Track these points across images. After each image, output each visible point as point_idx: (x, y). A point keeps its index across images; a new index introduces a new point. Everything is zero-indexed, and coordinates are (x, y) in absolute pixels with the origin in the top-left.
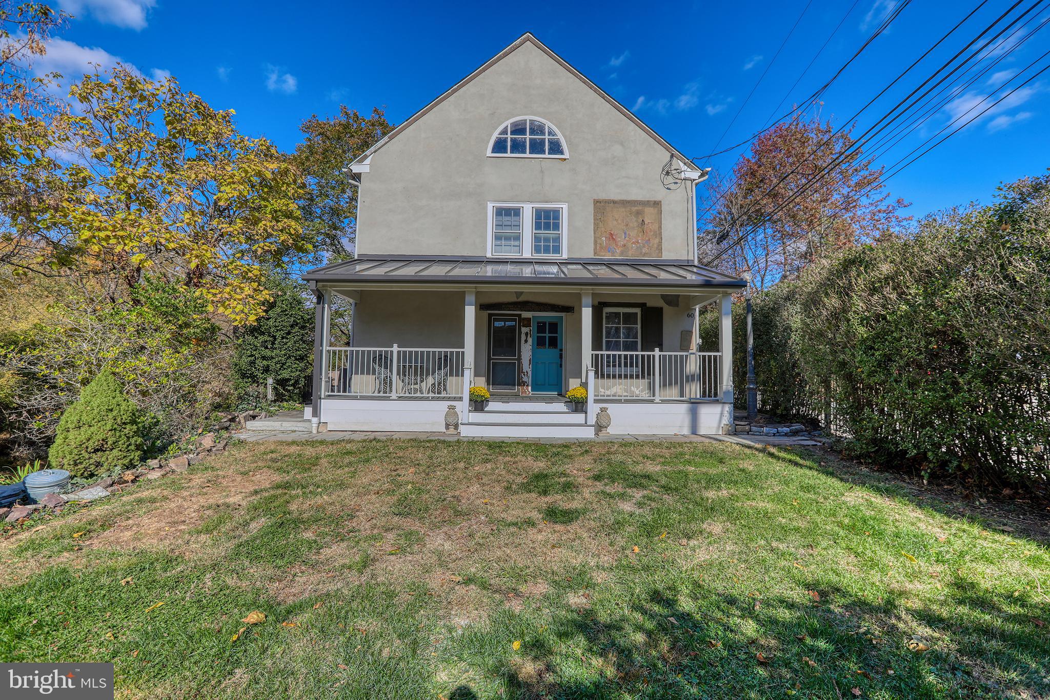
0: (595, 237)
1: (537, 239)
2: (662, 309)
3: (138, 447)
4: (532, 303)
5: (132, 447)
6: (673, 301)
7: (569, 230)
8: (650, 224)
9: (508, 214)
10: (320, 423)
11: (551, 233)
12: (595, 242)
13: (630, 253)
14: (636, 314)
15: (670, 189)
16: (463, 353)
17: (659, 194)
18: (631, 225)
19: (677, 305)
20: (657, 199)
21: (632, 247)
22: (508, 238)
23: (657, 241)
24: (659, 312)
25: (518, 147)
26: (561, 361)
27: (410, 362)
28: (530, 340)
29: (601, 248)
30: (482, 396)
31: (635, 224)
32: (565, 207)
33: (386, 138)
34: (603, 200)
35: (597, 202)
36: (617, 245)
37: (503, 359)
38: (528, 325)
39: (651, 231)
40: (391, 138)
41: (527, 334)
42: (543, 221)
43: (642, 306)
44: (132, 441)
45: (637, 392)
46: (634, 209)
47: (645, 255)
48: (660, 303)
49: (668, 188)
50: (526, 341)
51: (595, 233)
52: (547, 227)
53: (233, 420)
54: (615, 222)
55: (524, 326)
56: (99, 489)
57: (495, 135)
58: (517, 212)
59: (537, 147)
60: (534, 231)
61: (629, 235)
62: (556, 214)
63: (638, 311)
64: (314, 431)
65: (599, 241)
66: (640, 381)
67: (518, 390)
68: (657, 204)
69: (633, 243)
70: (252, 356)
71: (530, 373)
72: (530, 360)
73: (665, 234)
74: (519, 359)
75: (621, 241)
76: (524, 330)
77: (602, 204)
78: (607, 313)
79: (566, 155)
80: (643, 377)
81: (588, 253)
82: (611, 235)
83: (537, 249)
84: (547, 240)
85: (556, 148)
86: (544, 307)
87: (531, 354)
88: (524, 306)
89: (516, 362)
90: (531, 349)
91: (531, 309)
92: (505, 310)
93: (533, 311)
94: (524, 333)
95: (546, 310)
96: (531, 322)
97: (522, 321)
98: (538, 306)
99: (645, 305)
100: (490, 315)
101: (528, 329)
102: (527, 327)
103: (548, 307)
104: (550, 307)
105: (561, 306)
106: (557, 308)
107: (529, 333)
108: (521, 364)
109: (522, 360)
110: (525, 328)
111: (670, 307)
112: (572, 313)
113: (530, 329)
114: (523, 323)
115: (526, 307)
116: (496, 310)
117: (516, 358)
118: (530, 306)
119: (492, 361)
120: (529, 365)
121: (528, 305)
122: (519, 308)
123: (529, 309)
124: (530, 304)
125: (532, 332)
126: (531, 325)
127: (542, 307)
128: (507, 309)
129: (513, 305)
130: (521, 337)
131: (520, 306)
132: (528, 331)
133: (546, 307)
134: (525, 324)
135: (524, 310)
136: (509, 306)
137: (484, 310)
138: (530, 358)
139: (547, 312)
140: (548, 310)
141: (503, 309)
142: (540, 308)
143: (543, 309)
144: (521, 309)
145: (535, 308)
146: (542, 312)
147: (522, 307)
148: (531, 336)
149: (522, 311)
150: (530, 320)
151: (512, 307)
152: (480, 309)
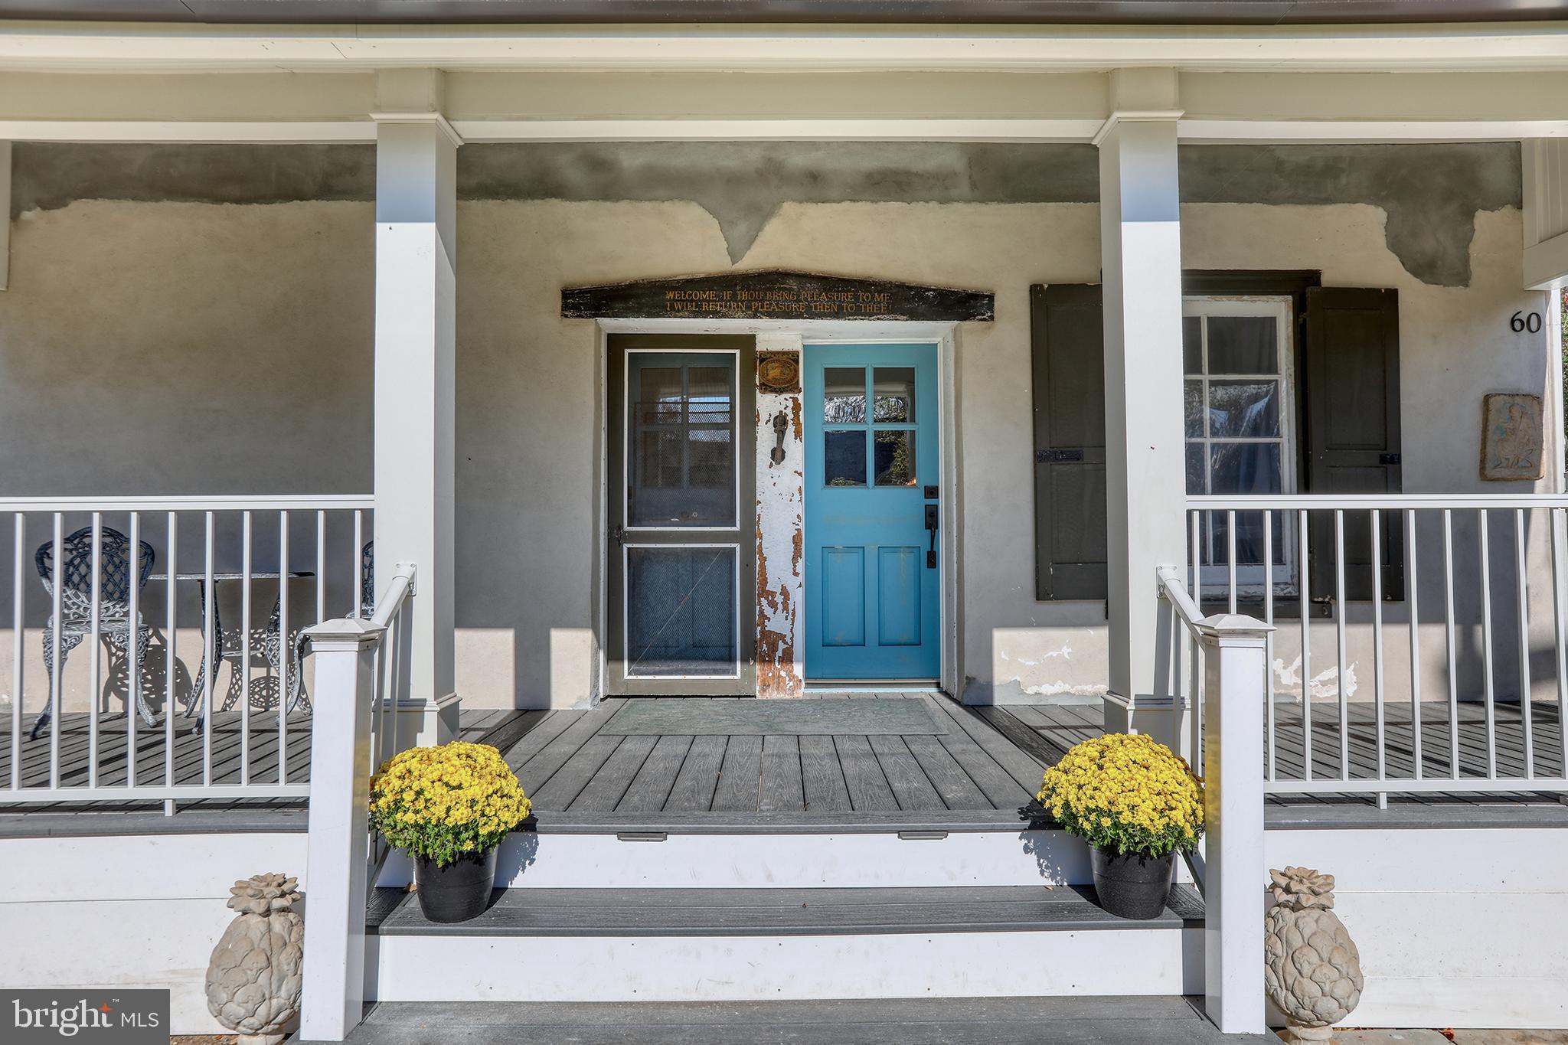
2: (1392, 295)
4: (803, 277)
6: (1442, 263)
14: (1272, 321)
16: (368, 515)
19: (1463, 280)
26: (933, 539)
28: (795, 448)
37: (677, 536)
38: (787, 384)
41: (780, 423)
43: (1299, 285)
48: (1384, 272)
50: (778, 455)
55: (766, 388)
63: (1278, 309)
67: (748, 675)
71: (798, 597)
72: (796, 540)
74: (750, 535)
76: (768, 404)
86: (856, 298)
87: (800, 510)
88: (765, 295)
89: (737, 546)
90: (800, 489)
91: (799, 308)
92: (679, 311)
93: (806, 318)
94: (769, 421)
95: (865, 310)
96: (796, 371)
97: (760, 364)
98: (831, 291)
99: (1311, 277)
100: (616, 343)
101: (784, 403)
102: (780, 391)
103: (873, 298)
104: (884, 296)
105: (932, 293)
106: (916, 302)
107: (790, 416)
108: (757, 556)
109: (761, 538)
110: (774, 395)
111: (1434, 288)
112: (985, 320)
113: (795, 400)
114: (762, 376)
115: (772, 295)
116: (637, 312)
117: (737, 528)
118: (790, 290)
119: (630, 546)
120: (795, 560)
121: (785, 289)
122: (742, 302)
123: (788, 309)
124: (793, 284)
125: (801, 413)
126: (798, 382)
127: (847, 297)
128: (689, 307)
129: (716, 288)
130: (755, 439)
131: (745, 296)
132: (785, 409)
133: (867, 297)
134: (770, 377)
135: (767, 312)
136: (696, 296)
137: (583, 317)
138: (798, 527)
139: (872, 318)
140: (875, 311)
141: (668, 309)
142: (840, 301)
143: (851, 308)
144: (749, 308)
145: (815, 301)
146: (849, 320)
147: (755, 300)
148: (797, 434)
149: (755, 317)
150: (792, 362)
151: (709, 297)
152: (562, 310)
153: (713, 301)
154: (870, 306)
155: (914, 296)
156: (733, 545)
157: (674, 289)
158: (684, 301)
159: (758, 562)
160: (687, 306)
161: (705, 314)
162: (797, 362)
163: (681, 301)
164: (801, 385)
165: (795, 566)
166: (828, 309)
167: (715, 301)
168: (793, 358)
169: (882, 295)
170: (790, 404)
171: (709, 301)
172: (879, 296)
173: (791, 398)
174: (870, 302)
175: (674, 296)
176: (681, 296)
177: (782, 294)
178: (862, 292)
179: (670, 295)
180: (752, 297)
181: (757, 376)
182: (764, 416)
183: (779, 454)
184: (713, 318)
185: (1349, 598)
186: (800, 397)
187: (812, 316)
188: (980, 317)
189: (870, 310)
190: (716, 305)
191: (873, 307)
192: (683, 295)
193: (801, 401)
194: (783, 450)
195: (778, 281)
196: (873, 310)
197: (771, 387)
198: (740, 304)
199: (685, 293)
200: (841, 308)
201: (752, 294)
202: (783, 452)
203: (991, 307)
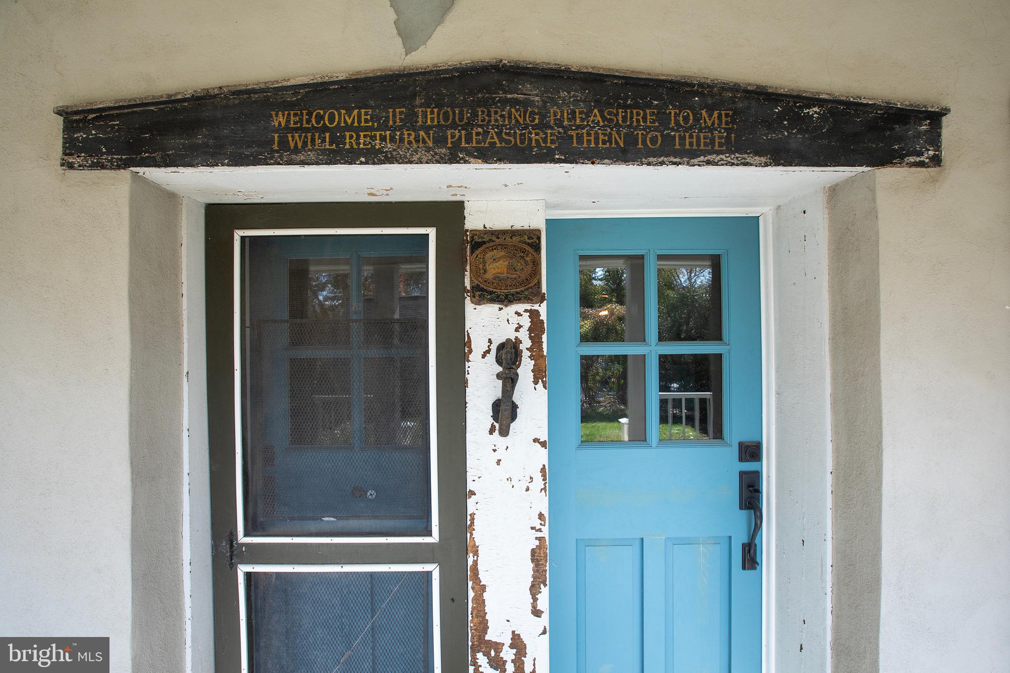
28: (534, 401)
38: (519, 288)
41: (508, 356)
50: (505, 413)
55: (483, 294)
71: (540, 651)
74: (457, 549)
76: (487, 324)
86: (663, 119)
87: (542, 504)
88: (475, 115)
89: (434, 569)
90: (543, 470)
91: (545, 140)
92: (296, 151)
93: (560, 161)
94: (488, 351)
95: (682, 144)
96: (537, 264)
97: (472, 252)
98: (611, 105)
101: (515, 320)
102: (506, 300)
103: (697, 120)
104: (720, 116)
105: (816, 109)
106: (784, 127)
107: (526, 343)
108: (470, 584)
109: (476, 553)
110: (497, 306)
112: (921, 164)
113: (534, 314)
114: (475, 274)
115: (489, 115)
116: (213, 155)
117: (435, 538)
118: (526, 104)
119: (249, 568)
120: (534, 590)
121: (515, 102)
122: (427, 129)
123: (522, 142)
124: (532, 93)
125: (544, 338)
126: (539, 284)
127: (645, 119)
128: (318, 141)
129: (372, 103)
130: (465, 383)
131: (432, 117)
132: (517, 330)
133: (686, 119)
134: (489, 276)
135: (478, 149)
136: (332, 119)
137: (103, 167)
138: (539, 534)
139: (696, 161)
140: (702, 147)
141: (276, 147)
142: (630, 126)
143: (654, 140)
144: (440, 141)
145: (579, 127)
146: (649, 164)
147: (454, 126)
148: (539, 375)
149: (453, 158)
150: (528, 248)
151: (359, 122)
152: (65, 154)
153: (366, 129)
154: (691, 137)
155: (781, 117)
156: (427, 567)
157: (287, 106)
158: (307, 130)
159: (471, 594)
160: (313, 140)
161: (350, 157)
162: (538, 248)
163: (301, 129)
164: (544, 289)
165: (535, 600)
166: (604, 142)
167: (371, 129)
168: (530, 241)
169: (716, 114)
170: (526, 321)
171: (358, 130)
172: (710, 116)
173: (526, 311)
174: (691, 128)
175: (288, 121)
176: (301, 120)
177: (510, 114)
178: (674, 107)
179: (279, 120)
180: (446, 118)
181: (467, 274)
182: (478, 345)
183: (505, 408)
184: (366, 163)
186: (542, 309)
187: (572, 157)
188: (912, 159)
189: (691, 144)
190: (373, 138)
191: (698, 138)
192: (305, 117)
193: (543, 317)
194: (513, 403)
195: (500, 87)
196: (698, 145)
197: (491, 293)
198: (422, 133)
199: (310, 114)
200: (631, 140)
201: (446, 113)
202: (514, 407)
203: (935, 139)
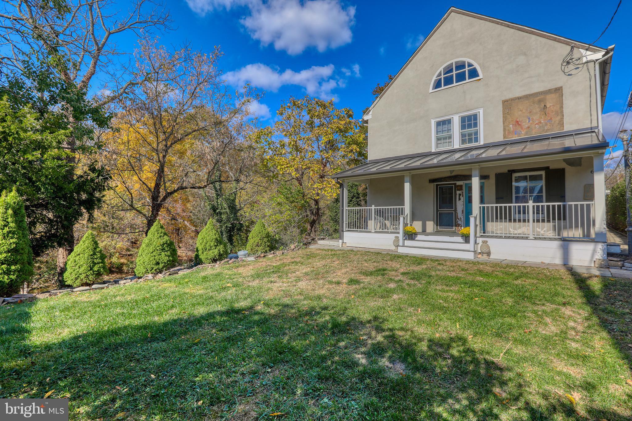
0: (504, 126)
1: (463, 135)
2: (563, 169)
3: (268, 246)
4: (461, 176)
5: (266, 246)
6: (575, 163)
7: (484, 126)
8: (552, 107)
9: (443, 124)
10: (343, 242)
11: (472, 130)
12: (504, 130)
13: (534, 132)
14: (541, 175)
15: (571, 75)
17: (560, 80)
18: (534, 111)
19: (580, 165)
20: (558, 85)
21: (535, 128)
22: (445, 138)
23: (559, 118)
24: (561, 172)
25: (449, 81)
27: (391, 213)
28: (462, 198)
29: (509, 133)
30: (410, 232)
31: (538, 110)
32: (481, 111)
33: (378, 99)
34: (509, 99)
35: (504, 102)
36: (522, 128)
37: (445, 210)
38: (461, 189)
39: (552, 112)
40: (380, 98)
41: (460, 195)
42: (467, 123)
43: (547, 169)
44: (267, 244)
45: (542, 232)
46: (537, 99)
47: (547, 131)
48: (563, 165)
49: (569, 75)
50: (460, 199)
51: (504, 124)
52: (470, 126)
53: (313, 239)
54: (520, 113)
55: (458, 190)
56: (253, 258)
57: (434, 78)
58: (449, 122)
59: (461, 77)
60: (460, 131)
61: (533, 119)
62: (475, 117)
63: (543, 173)
64: (340, 246)
65: (507, 128)
66: (546, 224)
67: (455, 229)
68: (559, 90)
69: (537, 124)
70: (336, 212)
71: (462, 219)
72: (462, 211)
73: (566, 111)
74: (456, 210)
75: (525, 125)
76: (458, 192)
77: (509, 102)
78: (516, 177)
79: (481, 76)
80: (549, 221)
81: (499, 137)
82: (517, 122)
83: (463, 142)
84: (470, 135)
85: (474, 73)
88: (457, 178)
90: (463, 204)
92: (444, 181)
94: (458, 194)
99: (548, 168)
100: (437, 185)
108: (457, 213)
111: (573, 167)
116: (440, 181)
117: (454, 210)
119: (439, 212)
129: (450, 177)
130: (456, 197)
137: (432, 183)
144: (453, 180)
149: (456, 181)
150: (460, 186)
152: (429, 182)
156: (453, 212)
161: (449, 181)
167: (450, 179)
173: (461, 191)
180: (455, 178)
181: (457, 188)
185: (558, 220)
